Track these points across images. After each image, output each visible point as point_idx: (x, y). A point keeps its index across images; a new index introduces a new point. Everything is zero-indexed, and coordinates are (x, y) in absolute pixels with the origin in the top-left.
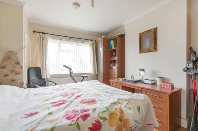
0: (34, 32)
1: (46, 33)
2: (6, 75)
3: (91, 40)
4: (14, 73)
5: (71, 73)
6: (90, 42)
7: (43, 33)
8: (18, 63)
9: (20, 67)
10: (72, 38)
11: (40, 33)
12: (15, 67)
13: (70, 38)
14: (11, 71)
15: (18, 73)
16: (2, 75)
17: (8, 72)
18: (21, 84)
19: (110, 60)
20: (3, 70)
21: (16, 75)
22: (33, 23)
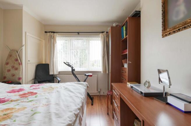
0: (46, 32)
1: (55, 32)
2: (9, 71)
3: (103, 32)
4: (14, 68)
5: (73, 70)
6: (101, 35)
7: (52, 32)
8: (17, 60)
9: (18, 63)
10: (80, 33)
11: (49, 32)
12: (14, 64)
13: (78, 33)
14: (12, 66)
15: (16, 69)
16: (6, 70)
17: (10, 68)
18: (18, 78)
19: (122, 55)
20: (7, 66)
21: (16, 71)
22: (46, 25)
